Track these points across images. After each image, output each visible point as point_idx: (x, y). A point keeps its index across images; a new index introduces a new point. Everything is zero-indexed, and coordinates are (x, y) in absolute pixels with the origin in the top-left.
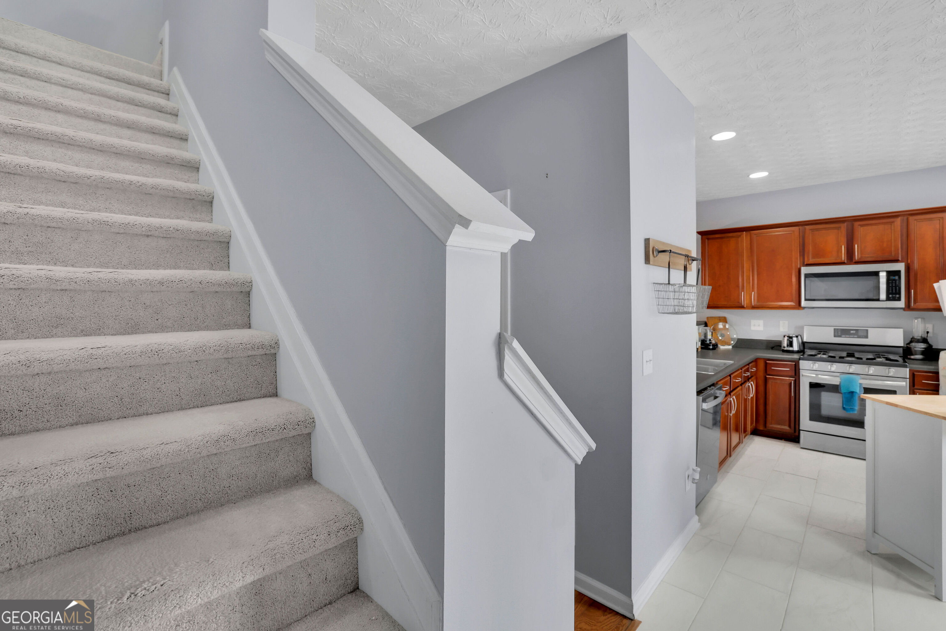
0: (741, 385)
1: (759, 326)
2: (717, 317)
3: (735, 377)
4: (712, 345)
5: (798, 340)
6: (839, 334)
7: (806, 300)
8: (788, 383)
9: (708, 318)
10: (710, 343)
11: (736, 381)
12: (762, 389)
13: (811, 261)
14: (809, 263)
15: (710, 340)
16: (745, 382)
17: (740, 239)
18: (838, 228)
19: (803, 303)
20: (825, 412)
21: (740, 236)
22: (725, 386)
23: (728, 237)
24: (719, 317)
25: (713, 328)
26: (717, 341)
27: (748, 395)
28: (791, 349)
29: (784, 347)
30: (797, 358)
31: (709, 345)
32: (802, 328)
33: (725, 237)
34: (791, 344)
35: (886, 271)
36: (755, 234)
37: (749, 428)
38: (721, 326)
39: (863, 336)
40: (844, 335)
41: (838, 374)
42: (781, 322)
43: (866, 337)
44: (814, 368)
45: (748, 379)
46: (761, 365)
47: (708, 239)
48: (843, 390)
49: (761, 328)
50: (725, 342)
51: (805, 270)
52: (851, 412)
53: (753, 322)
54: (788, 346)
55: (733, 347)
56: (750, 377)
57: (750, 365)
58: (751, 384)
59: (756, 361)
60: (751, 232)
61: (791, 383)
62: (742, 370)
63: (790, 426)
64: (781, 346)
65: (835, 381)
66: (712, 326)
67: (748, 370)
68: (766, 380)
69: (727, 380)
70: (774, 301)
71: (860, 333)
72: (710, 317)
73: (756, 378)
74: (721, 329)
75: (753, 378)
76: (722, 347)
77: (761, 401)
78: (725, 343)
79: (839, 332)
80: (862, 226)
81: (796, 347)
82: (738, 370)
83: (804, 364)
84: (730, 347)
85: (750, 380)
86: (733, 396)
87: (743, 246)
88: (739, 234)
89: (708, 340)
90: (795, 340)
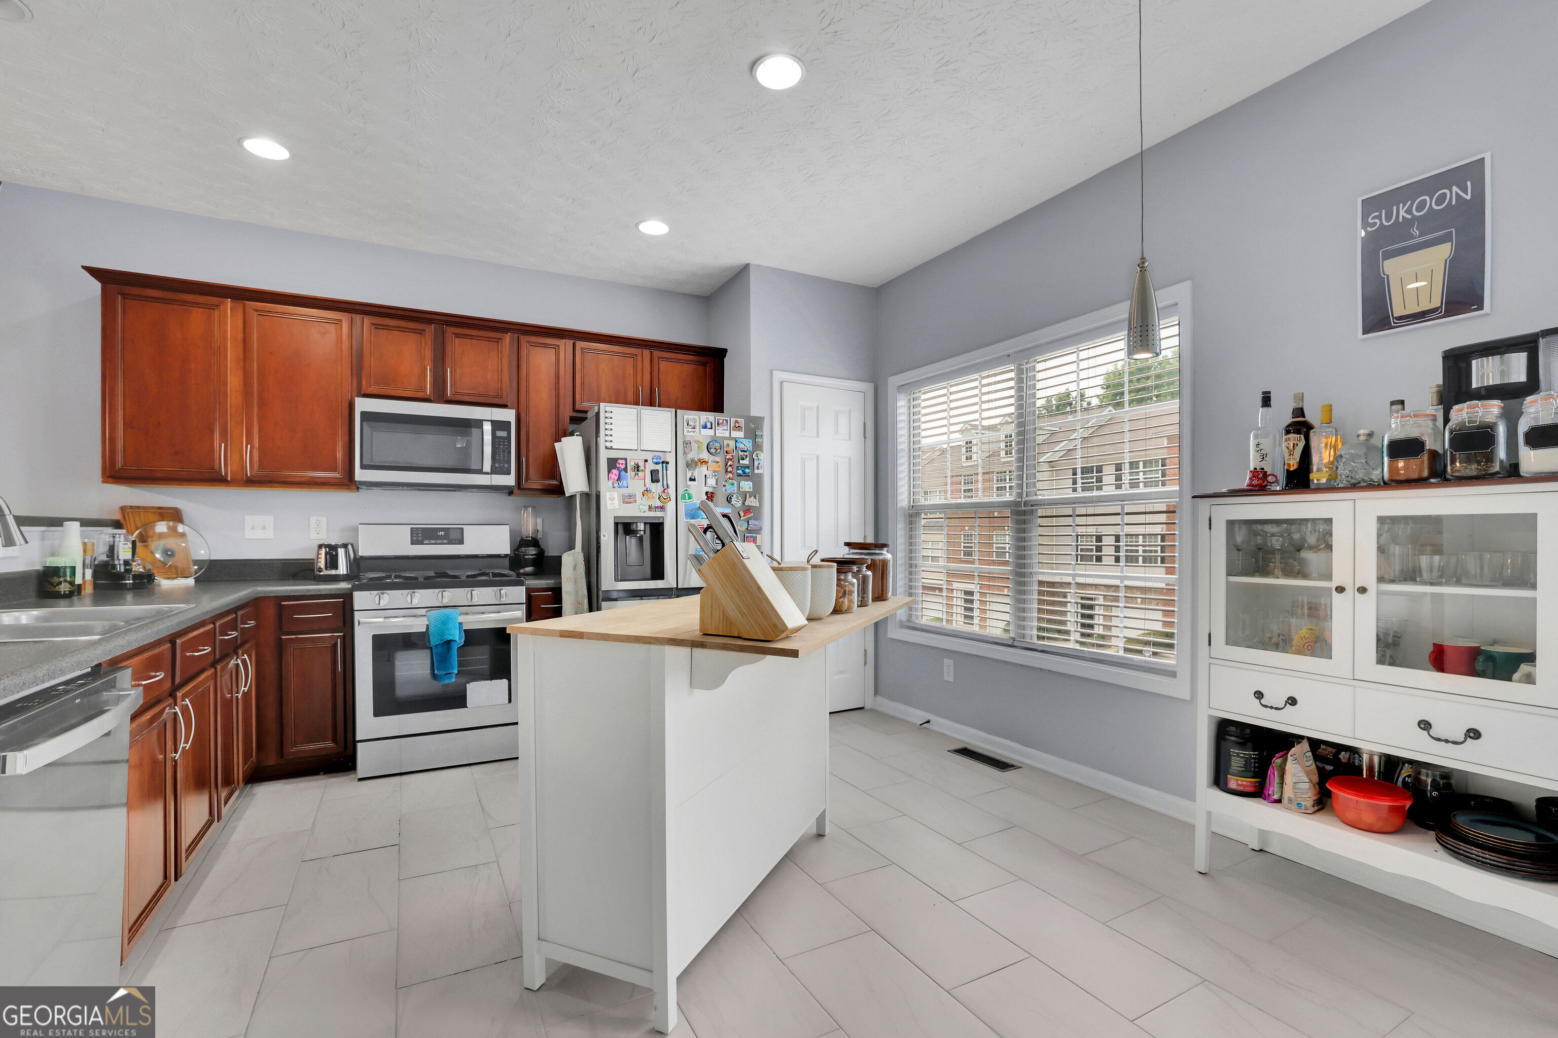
0: (213, 665)
1: (264, 528)
2: (153, 508)
3: (193, 645)
4: (134, 576)
5: (347, 552)
6: (420, 538)
7: (363, 467)
8: (328, 644)
9: (123, 509)
10: (128, 571)
11: (194, 655)
12: (271, 669)
13: (373, 390)
14: (368, 392)
15: (126, 563)
16: (225, 656)
17: (216, 313)
18: (421, 332)
19: (360, 474)
20: (402, 691)
21: (217, 306)
22: (153, 674)
23: (184, 303)
24: (160, 508)
25: (140, 534)
26: (149, 567)
27: (235, 689)
28: (333, 572)
29: (320, 570)
30: (349, 589)
31: (121, 576)
32: (356, 530)
33: (175, 300)
34: (333, 562)
35: (491, 421)
36: (257, 310)
37: (239, 769)
38: (161, 527)
39: (455, 540)
40: (426, 540)
41: (423, 612)
42: (313, 520)
43: (461, 542)
44: (383, 604)
45: (232, 649)
46: (270, 612)
47: (125, 296)
48: (434, 641)
49: (269, 534)
50: (176, 567)
51: (362, 405)
52: (447, 682)
53: (249, 520)
54: (326, 568)
55: (197, 580)
56: (239, 642)
57: (240, 613)
58: (244, 661)
59: (255, 605)
60: (247, 302)
61: (336, 645)
62: (214, 624)
63: (335, 740)
64: (313, 570)
65: (417, 625)
66: (137, 530)
67: (233, 625)
68: (280, 646)
69: (160, 654)
70: (298, 470)
71: (453, 536)
72: (131, 507)
73: (258, 647)
74: (161, 536)
75: (248, 646)
76: (165, 584)
77: (271, 699)
78: (177, 573)
79: (420, 535)
80: (458, 335)
81: (342, 569)
82: (202, 624)
83: (361, 599)
84: (191, 581)
85: (240, 652)
86: (183, 700)
87: (226, 331)
88: (214, 300)
89: (122, 562)
90: (341, 552)
